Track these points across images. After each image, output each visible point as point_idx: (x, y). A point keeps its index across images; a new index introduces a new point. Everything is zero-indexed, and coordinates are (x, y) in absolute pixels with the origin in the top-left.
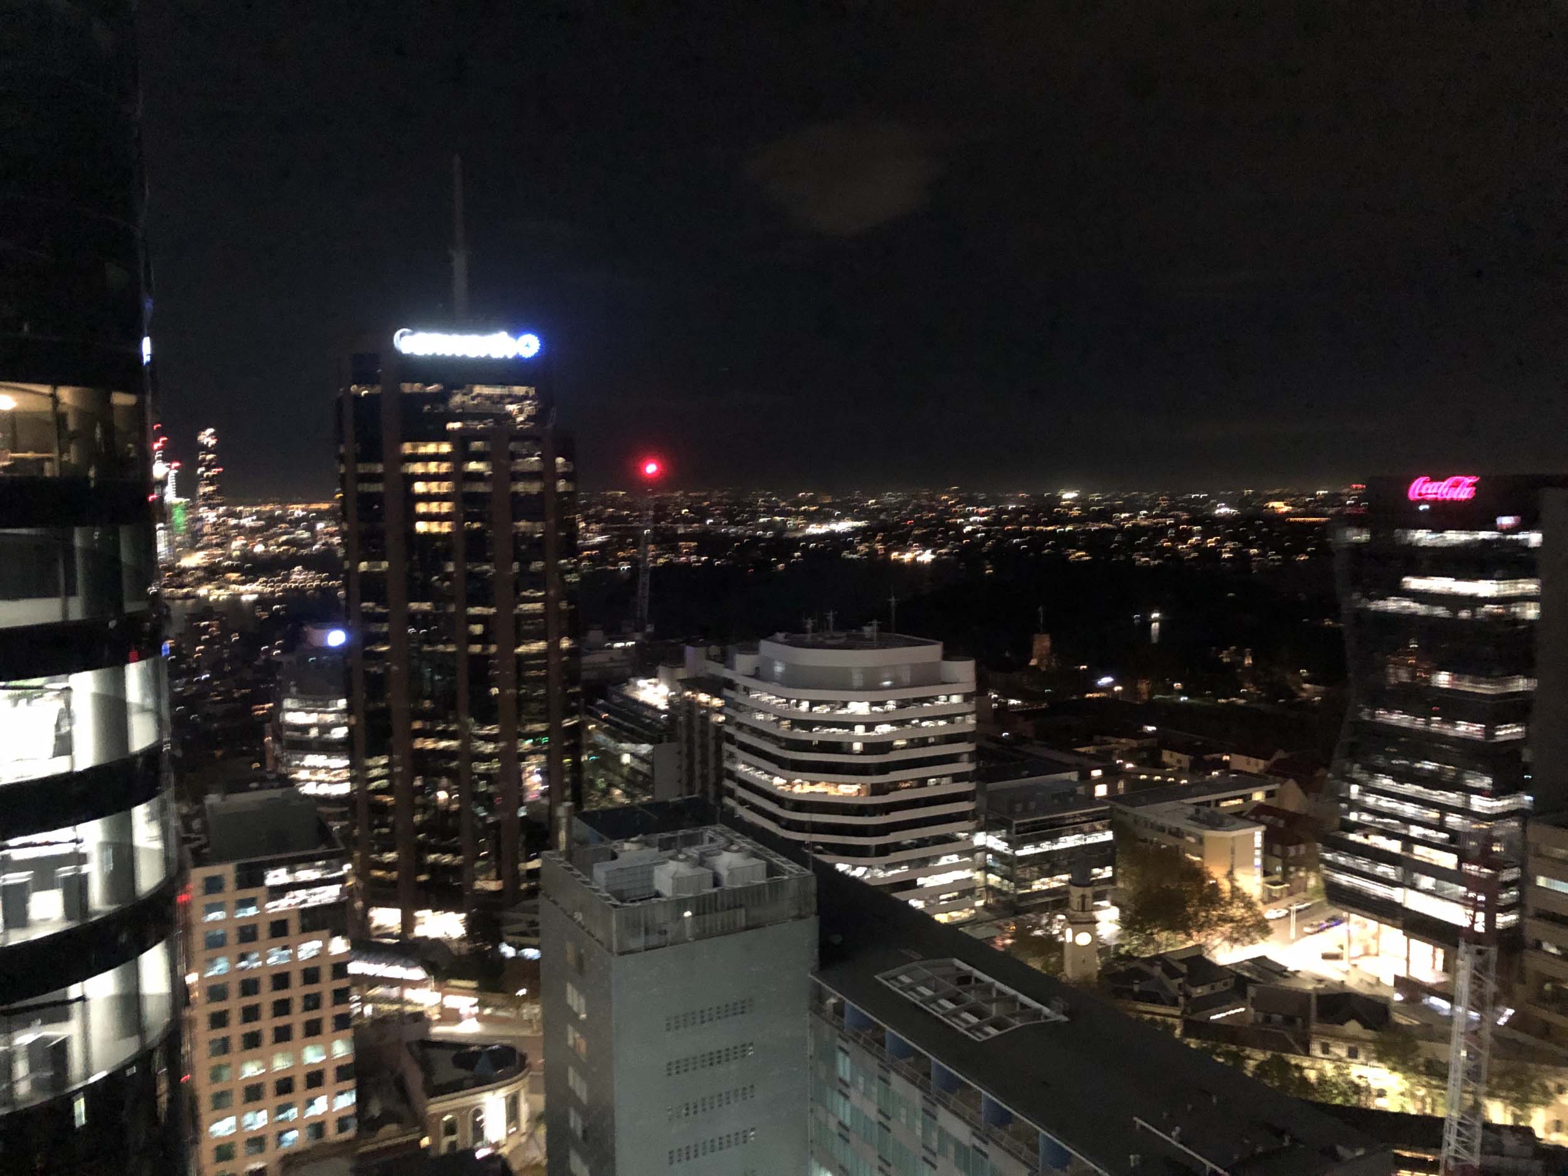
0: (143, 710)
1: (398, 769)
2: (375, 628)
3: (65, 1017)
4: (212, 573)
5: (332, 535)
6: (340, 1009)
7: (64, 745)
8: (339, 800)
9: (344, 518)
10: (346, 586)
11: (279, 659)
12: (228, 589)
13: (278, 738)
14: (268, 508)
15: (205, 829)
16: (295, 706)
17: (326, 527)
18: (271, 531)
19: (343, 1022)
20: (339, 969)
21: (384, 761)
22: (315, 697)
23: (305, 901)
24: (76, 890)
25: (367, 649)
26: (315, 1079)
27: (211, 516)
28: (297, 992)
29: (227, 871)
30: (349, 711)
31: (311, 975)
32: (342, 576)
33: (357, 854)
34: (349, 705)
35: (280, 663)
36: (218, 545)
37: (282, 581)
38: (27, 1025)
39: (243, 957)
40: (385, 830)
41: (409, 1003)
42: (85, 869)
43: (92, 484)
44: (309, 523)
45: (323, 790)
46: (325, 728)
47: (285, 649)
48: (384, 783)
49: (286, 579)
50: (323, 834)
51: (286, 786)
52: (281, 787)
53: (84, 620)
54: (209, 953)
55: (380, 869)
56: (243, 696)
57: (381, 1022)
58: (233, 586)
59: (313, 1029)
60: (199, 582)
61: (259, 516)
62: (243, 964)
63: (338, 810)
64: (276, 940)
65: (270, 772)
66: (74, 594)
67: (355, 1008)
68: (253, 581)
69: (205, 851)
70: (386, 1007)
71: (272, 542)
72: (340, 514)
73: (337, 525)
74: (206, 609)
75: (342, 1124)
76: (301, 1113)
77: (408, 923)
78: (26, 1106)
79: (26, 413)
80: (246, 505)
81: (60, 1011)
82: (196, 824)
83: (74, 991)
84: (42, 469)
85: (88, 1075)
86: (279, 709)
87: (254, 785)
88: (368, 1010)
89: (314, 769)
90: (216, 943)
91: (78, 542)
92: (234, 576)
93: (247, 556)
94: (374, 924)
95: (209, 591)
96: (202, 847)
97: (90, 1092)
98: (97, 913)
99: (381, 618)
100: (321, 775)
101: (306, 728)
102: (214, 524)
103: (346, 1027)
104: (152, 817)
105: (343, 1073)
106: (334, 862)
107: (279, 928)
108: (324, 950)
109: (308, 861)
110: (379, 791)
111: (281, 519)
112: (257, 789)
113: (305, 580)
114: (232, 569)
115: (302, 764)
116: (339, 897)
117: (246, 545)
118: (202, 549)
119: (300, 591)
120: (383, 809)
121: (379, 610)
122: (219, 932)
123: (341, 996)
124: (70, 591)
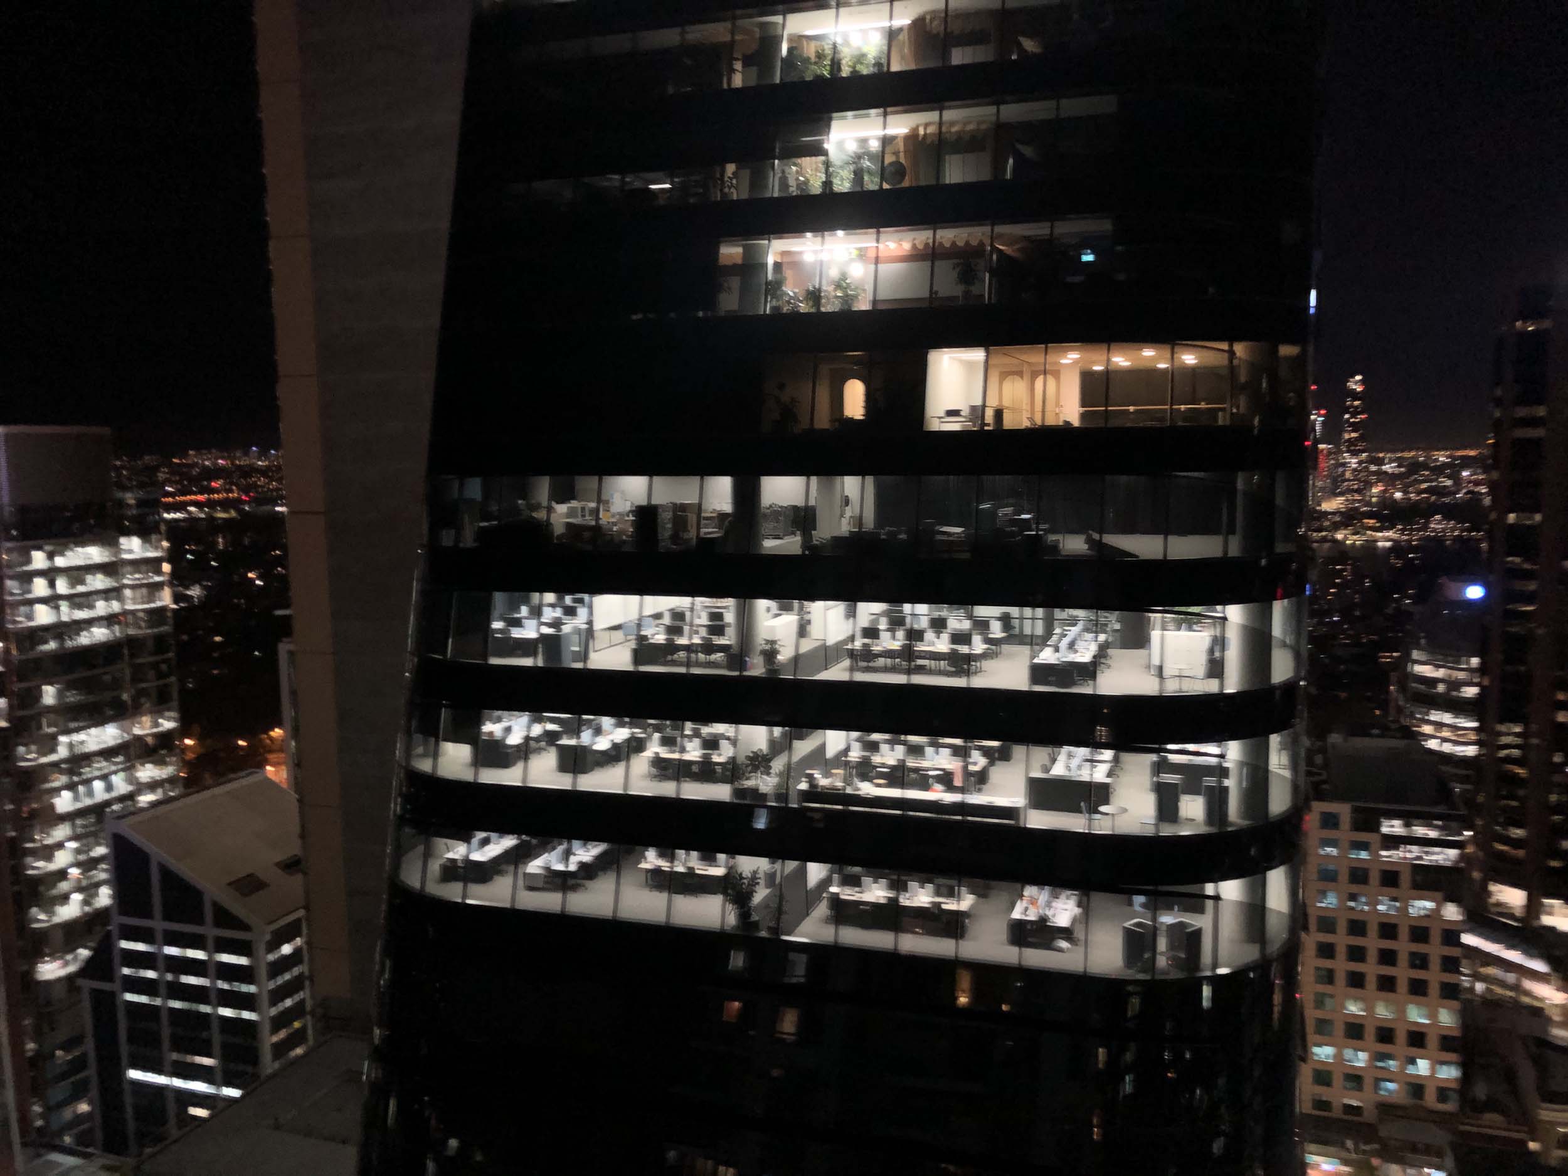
0: (1284, 645)
1: (1535, 741)
2: (1518, 585)
3: (1201, 910)
4: (1349, 518)
5: (1477, 483)
6: (1449, 978)
7: (1216, 668)
8: (1464, 761)
9: (1495, 467)
10: (1490, 537)
11: (1411, 609)
12: (1365, 534)
13: (1403, 688)
14: (1412, 454)
15: (1326, 765)
16: (1423, 658)
17: (1472, 475)
18: (1413, 478)
19: (1451, 992)
20: (1451, 936)
21: (1518, 729)
22: (1443, 652)
23: (1419, 858)
24: (1217, 801)
25: (1510, 607)
26: (1417, 1039)
27: (1353, 462)
28: (1403, 946)
29: (1343, 810)
30: (1482, 670)
31: (1420, 933)
32: (1487, 526)
33: (1479, 822)
34: (1483, 664)
35: (1410, 614)
36: (1358, 491)
37: (1419, 530)
38: (1169, 908)
39: (1353, 897)
40: (1514, 803)
41: (1528, 993)
42: (1226, 782)
43: (1256, 431)
44: (1452, 469)
45: (1447, 748)
46: (1456, 685)
47: (1418, 599)
48: (1516, 752)
49: (1425, 527)
50: (1444, 794)
51: (1408, 738)
52: (1403, 738)
53: (1238, 557)
54: (1321, 885)
55: (1505, 844)
56: (1371, 641)
57: (1491, 1003)
58: (1369, 532)
59: (1418, 989)
60: (1336, 527)
61: (1400, 462)
62: (1352, 904)
63: (1464, 772)
64: (1385, 889)
65: (1392, 722)
66: (1233, 533)
67: (1465, 981)
68: (1388, 529)
69: (1324, 786)
70: (1499, 990)
71: (1411, 489)
72: (1490, 461)
73: (1484, 472)
74: (1342, 553)
75: (1443, 1093)
76: (1403, 1068)
77: (1533, 908)
78: (1163, 977)
79: (1205, 368)
80: (1388, 451)
81: (1196, 903)
82: (1319, 759)
83: (1210, 889)
84: (1216, 419)
85: (1215, 966)
86: (1407, 658)
87: (1375, 731)
88: (1479, 987)
89: (1439, 725)
90: (1328, 877)
91: (1240, 485)
92: (1371, 522)
93: (1386, 502)
94: (1493, 900)
95: (1345, 536)
96: (1324, 782)
97: (1217, 982)
98: (1231, 824)
99: (1528, 575)
100: (1446, 734)
101: (1434, 682)
102: (1355, 470)
103: (1456, 998)
104: (1283, 747)
105: (1447, 1043)
106: (1454, 825)
107: (1390, 878)
108: (1437, 910)
109: (1426, 819)
110: (1508, 760)
111: (1425, 466)
112: (1378, 736)
113: (1443, 530)
114: (1370, 515)
115: (1426, 718)
116: (1457, 862)
117: (1385, 491)
118: (1342, 494)
119: (1438, 541)
120: (1514, 779)
121: (1527, 566)
122: (1331, 867)
123: (1451, 965)
124: (1231, 531)
